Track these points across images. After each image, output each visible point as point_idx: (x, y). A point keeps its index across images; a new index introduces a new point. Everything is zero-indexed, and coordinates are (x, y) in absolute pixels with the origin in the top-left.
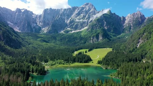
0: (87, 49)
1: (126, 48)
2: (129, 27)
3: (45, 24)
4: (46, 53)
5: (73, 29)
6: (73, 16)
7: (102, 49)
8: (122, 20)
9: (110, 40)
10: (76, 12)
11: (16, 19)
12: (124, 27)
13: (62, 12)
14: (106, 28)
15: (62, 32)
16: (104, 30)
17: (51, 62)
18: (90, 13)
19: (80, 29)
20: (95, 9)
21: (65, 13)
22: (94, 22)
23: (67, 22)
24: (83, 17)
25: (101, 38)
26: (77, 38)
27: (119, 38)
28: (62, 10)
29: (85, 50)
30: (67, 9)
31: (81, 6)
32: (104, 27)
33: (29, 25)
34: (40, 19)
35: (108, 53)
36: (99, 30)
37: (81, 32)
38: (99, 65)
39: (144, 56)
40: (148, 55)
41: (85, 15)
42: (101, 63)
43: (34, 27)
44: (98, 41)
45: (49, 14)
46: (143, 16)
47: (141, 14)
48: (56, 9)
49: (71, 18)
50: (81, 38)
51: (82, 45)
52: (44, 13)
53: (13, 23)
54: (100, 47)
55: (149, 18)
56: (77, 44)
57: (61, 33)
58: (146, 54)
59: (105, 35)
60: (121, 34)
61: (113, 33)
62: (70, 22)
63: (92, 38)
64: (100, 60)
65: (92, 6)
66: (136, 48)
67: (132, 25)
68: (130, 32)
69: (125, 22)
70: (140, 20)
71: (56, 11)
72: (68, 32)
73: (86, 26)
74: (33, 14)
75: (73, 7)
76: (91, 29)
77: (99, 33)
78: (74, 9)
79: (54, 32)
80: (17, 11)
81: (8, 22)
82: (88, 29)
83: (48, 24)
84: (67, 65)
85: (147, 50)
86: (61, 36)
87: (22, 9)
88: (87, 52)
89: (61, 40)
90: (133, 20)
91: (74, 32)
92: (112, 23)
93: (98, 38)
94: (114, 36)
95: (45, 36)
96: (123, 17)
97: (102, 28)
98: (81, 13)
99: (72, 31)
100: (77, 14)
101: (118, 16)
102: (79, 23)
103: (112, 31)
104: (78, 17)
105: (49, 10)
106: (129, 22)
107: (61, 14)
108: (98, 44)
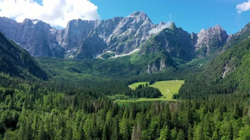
3: (71, 43)
5: (116, 53)
6: (115, 31)
7: (168, 81)
8: (192, 38)
10: (121, 25)
11: (24, 35)
12: (197, 49)
13: (98, 25)
14: (169, 51)
15: (99, 56)
16: (166, 53)
18: (143, 27)
19: (128, 52)
20: (150, 20)
21: (103, 26)
22: (150, 41)
23: (106, 41)
24: (132, 34)
25: (163, 65)
26: (124, 65)
27: (190, 66)
28: (99, 22)
30: (107, 21)
31: (129, 16)
32: (166, 50)
34: (62, 36)
36: (158, 54)
37: (129, 57)
39: (234, 88)
40: (240, 87)
41: (135, 30)
43: (54, 49)
44: (159, 70)
45: (77, 28)
46: (225, 32)
47: (221, 30)
48: (87, 21)
49: (112, 35)
50: (132, 67)
51: (133, 76)
52: (70, 26)
53: (19, 42)
54: (164, 79)
55: (233, 35)
56: (126, 75)
57: (97, 57)
58: (237, 86)
59: (169, 62)
60: (192, 61)
61: (179, 58)
62: (111, 40)
63: (149, 66)
65: (146, 16)
66: (221, 78)
67: (208, 47)
68: (205, 56)
69: (197, 42)
70: (220, 38)
71: (88, 23)
72: (108, 56)
73: (137, 48)
74: (51, 28)
75: (115, 18)
76: (146, 52)
77: (160, 59)
78: (117, 20)
79: (86, 58)
80: (25, 23)
82: (140, 53)
83: (76, 44)
85: (238, 80)
86: (99, 63)
87: (33, 20)
91: (118, 56)
92: (177, 43)
94: (181, 63)
95: (75, 62)
96: (193, 33)
97: (162, 51)
98: (129, 27)
99: (114, 56)
100: (121, 29)
101: (186, 32)
102: (126, 43)
103: (178, 55)
104: (123, 34)
105: (77, 21)
106: (203, 41)
107: (97, 29)
108: (161, 74)
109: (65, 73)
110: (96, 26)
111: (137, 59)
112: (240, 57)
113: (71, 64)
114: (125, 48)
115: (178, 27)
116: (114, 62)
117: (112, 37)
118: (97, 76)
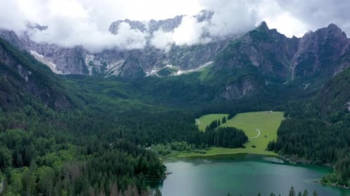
5: (178, 67)
14: (257, 64)
15: (155, 73)
19: (197, 67)
26: (191, 87)
33: (80, 58)
36: (241, 69)
43: (91, 63)
44: (242, 94)
46: (344, 35)
53: (43, 54)
56: (193, 102)
67: (317, 57)
76: (223, 67)
81: (31, 51)
88: (227, 120)
89: (156, 91)
90: (320, 45)
91: (182, 72)
93: (240, 88)
95: (119, 83)
96: (294, 37)
101: (283, 36)
108: (245, 101)
116: (177, 81)
118: (150, 103)
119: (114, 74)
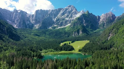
0: (70, 41)
1: (100, 40)
2: (103, 24)
3: (37, 22)
4: (39, 44)
5: (59, 26)
6: (59, 15)
7: (82, 41)
8: (97, 18)
9: (88, 34)
10: (61, 12)
11: (13, 18)
12: (100, 24)
13: (50, 12)
14: (85, 25)
15: (50, 28)
16: (83, 27)
17: (45, 50)
18: (72, 13)
19: (65, 26)
20: (76, 10)
21: (53, 13)
22: (75, 20)
23: (54, 20)
24: (67, 17)
25: (81, 33)
26: (62, 32)
27: (95, 33)
28: (50, 11)
29: (69, 42)
30: (54, 10)
31: (65, 8)
32: (83, 24)
33: (24, 22)
34: (32, 18)
35: (86, 44)
36: (79, 27)
37: (65, 28)
38: (79, 52)
39: (112, 46)
40: (115, 45)
41: (68, 14)
42: (81, 51)
43: (28, 24)
44: (79, 35)
45: (40, 14)
46: (114, 15)
47: (112, 14)
48: (45, 10)
49: (57, 17)
50: (66, 33)
51: (66, 38)
52: (36, 13)
53: (11, 21)
54: (80, 40)
55: (118, 17)
56: (62, 37)
57: (49, 28)
58: (114, 44)
59: (84, 31)
60: (97, 30)
61: (90, 28)
62: (57, 20)
63: (74, 33)
64: (80, 49)
65: (74, 7)
66: (107, 40)
67: (105, 23)
68: (104, 28)
69: (100, 20)
70: (111, 18)
71: (45, 11)
72: (55, 28)
73: (69, 23)
74: (27, 14)
75: (59, 9)
76: (73, 26)
77: (79, 29)
78: (60, 10)
79: (44, 28)
80: (14, 12)
81: (7, 20)
82: (71, 26)
83: (39, 22)
84: (56, 53)
85: (115, 42)
86: (50, 31)
87: (18, 10)
88: (71, 43)
89: (50, 34)
90: (106, 18)
91: (60, 28)
92: (89, 21)
93: (78, 33)
94: (91, 31)
95: (37, 31)
96: (98, 16)
97: (81, 25)
98: (65, 13)
99: (58, 27)
100: (62, 14)
101: (94, 15)
102: (64, 21)
103: (90, 27)
104: (63, 16)
105: (40, 11)
106: (103, 20)
107: (49, 14)
108: (79, 37)
109: (31, 37)
110: (49, 13)
111: (69, 29)
112: (118, 29)
113: (35, 32)
114: (63, 23)
115: (90, 13)
116: (57, 30)
117: (57, 18)
118: (47, 38)
119: (36, 28)
